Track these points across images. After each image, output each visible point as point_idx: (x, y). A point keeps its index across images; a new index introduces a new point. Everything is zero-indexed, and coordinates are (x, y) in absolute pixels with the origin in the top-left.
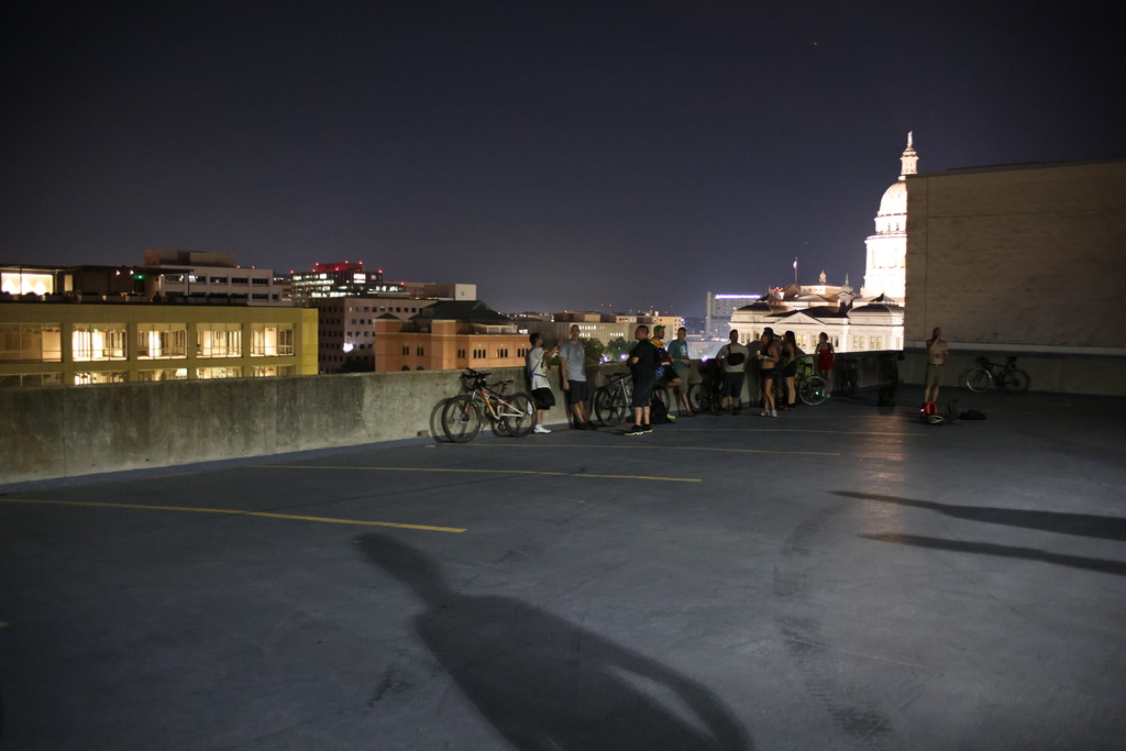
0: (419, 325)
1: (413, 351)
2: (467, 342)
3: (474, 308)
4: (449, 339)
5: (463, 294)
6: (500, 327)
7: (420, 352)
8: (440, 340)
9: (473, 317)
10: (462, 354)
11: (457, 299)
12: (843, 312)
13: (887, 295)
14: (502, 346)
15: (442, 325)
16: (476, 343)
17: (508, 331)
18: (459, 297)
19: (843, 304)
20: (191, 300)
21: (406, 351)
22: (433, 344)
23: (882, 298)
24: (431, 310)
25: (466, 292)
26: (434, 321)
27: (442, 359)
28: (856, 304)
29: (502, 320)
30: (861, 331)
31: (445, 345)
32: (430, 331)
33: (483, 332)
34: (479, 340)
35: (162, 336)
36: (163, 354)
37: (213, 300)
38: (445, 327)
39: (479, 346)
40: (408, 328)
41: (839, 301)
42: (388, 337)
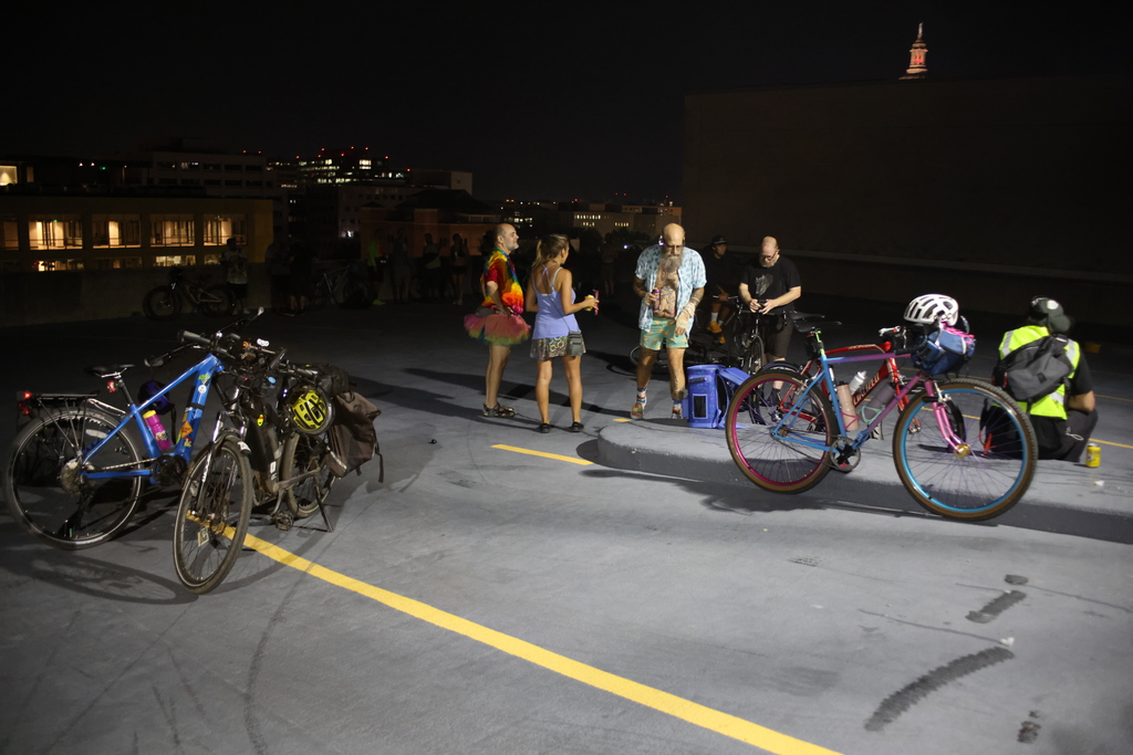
0: (403, 213)
2: (448, 229)
3: (458, 197)
5: (459, 182)
6: (483, 216)
8: (422, 228)
11: (453, 188)
15: (424, 213)
17: (490, 220)
18: (455, 186)
20: (150, 191)
22: (416, 231)
24: (415, 199)
25: (463, 181)
26: (417, 210)
32: (412, 220)
33: (464, 221)
35: (120, 227)
36: (123, 243)
38: (428, 216)
40: (392, 216)
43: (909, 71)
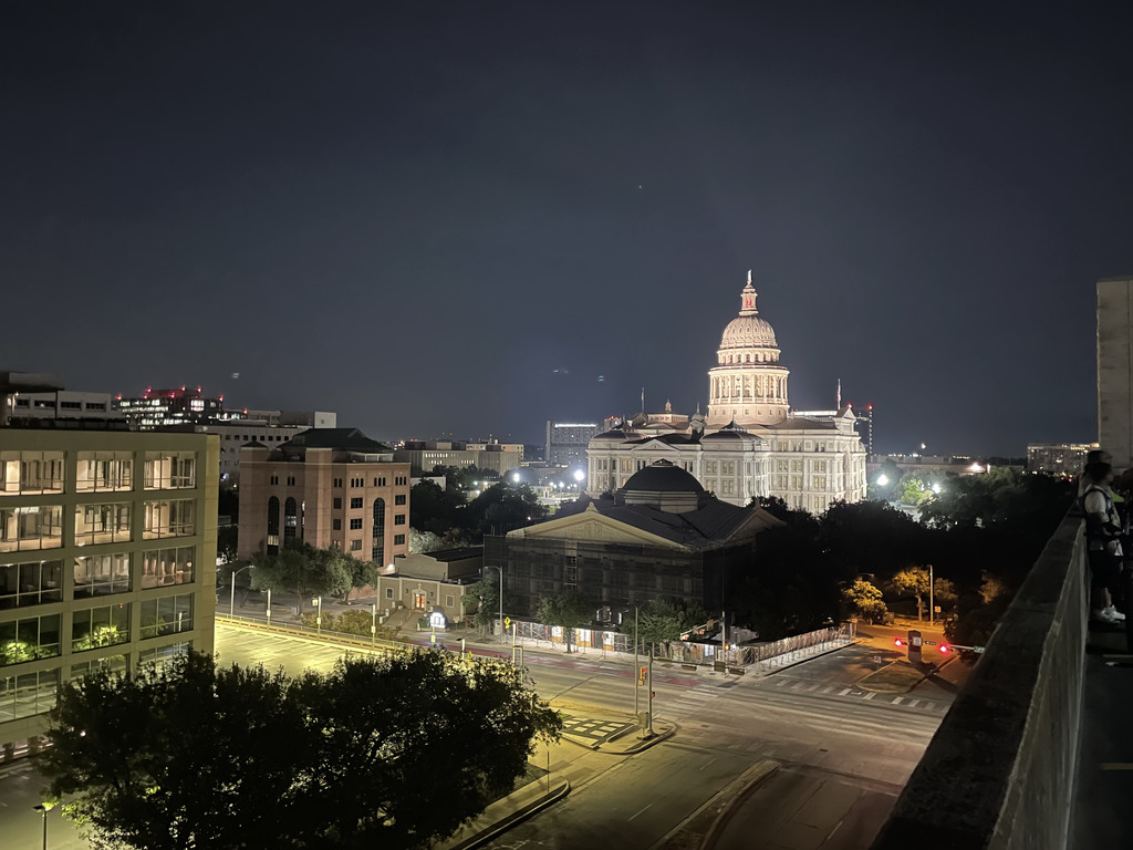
0: (291, 452)
1: (283, 481)
2: (345, 471)
4: (325, 468)
5: (323, 422)
6: (378, 455)
7: (291, 481)
8: (316, 468)
10: (338, 483)
12: (695, 438)
13: (737, 422)
14: (380, 475)
15: (318, 453)
16: (354, 472)
17: (384, 459)
18: (318, 425)
19: (695, 431)
20: (58, 423)
21: (274, 481)
22: (307, 472)
23: (731, 425)
24: (303, 437)
25: (326, 420)
26: (308, 449)
27: (317, 489)
28: (707, 432)
29: (376, 447)
30: (714, 456)
31: (321, 474)
32: (303, 460)
33: (361, 460)
34: (356, 469)
35: (24, 466)
36: (23, 488)
37: (87, 424)
38: (320, 456)
39: (358, 475)
40: (275, 457)
41: (690, 428)
42: (254, 466)
43: (741, 314)
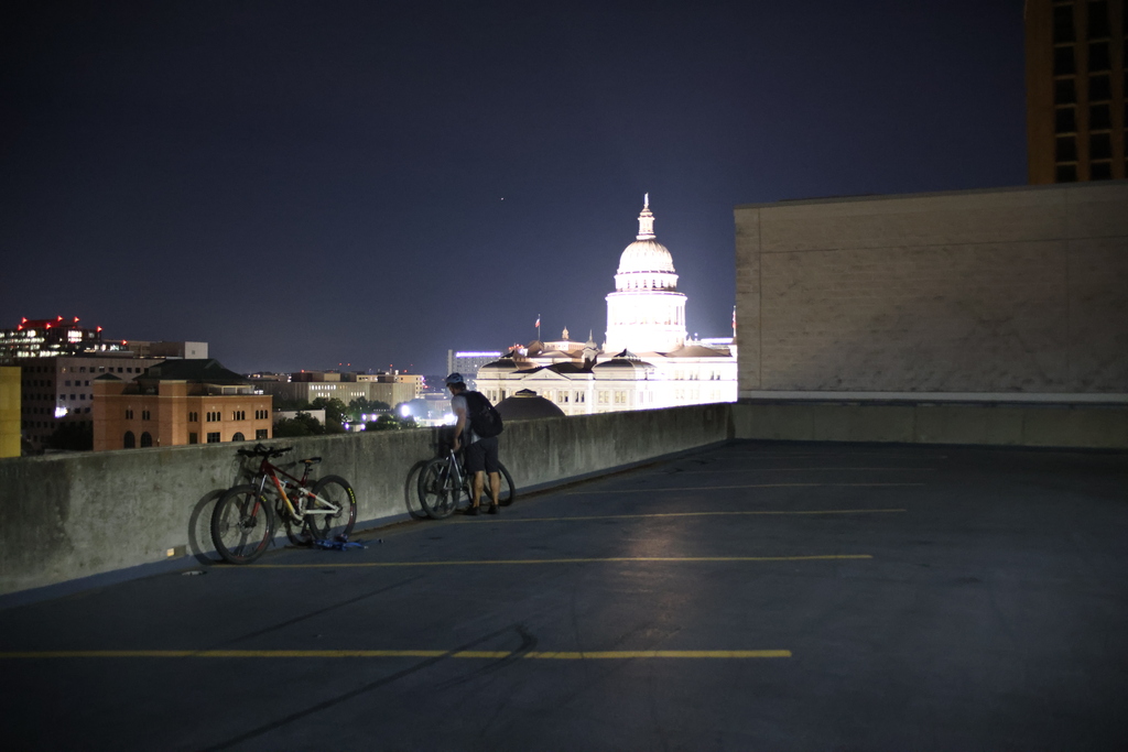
0: (145, 385)
1: (138, 415)
2: (200, 403)
3: (208, 367)
4: (180, 402)
5: (193, 352)
6: (236, 387)
7: (146, 416)
8: (170, 402)
9: (205, 377)
10: (193, 417)
11: (187, 357)
12: (587, 368)
13: (630, 350)
14: (239, 408)
15: (171, 385)
16: (210, 405)
17: (243, 392)
19: (587, 360)
21: (129, 415)
22: (161, 406)
23: (624, 353)
24: (159, 369)
25: (197, 351)
26: (162, 382)
27: (171, 422)
28: (600, 360)
29: (237, 380)
30: (606, 386)
31: (175, 408)
32: (157, 393)
33: (217, 393)
38: (175, 388)
39: (214, 408)
41: (583, 357)
42: (107, 400)
